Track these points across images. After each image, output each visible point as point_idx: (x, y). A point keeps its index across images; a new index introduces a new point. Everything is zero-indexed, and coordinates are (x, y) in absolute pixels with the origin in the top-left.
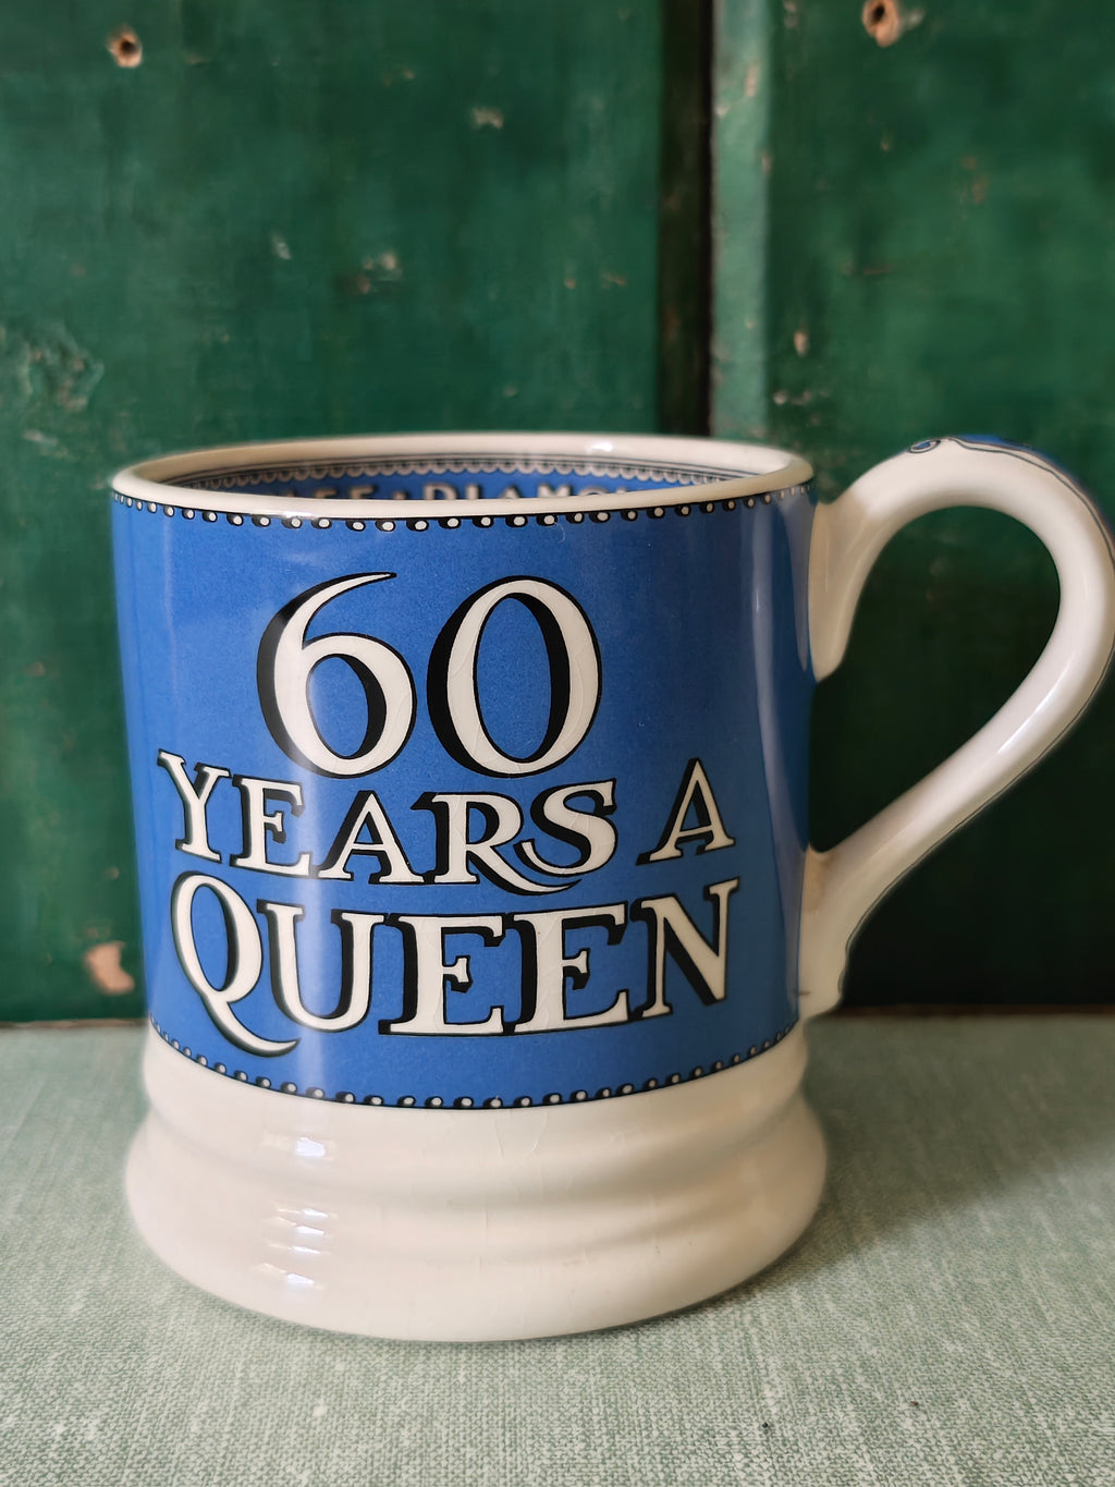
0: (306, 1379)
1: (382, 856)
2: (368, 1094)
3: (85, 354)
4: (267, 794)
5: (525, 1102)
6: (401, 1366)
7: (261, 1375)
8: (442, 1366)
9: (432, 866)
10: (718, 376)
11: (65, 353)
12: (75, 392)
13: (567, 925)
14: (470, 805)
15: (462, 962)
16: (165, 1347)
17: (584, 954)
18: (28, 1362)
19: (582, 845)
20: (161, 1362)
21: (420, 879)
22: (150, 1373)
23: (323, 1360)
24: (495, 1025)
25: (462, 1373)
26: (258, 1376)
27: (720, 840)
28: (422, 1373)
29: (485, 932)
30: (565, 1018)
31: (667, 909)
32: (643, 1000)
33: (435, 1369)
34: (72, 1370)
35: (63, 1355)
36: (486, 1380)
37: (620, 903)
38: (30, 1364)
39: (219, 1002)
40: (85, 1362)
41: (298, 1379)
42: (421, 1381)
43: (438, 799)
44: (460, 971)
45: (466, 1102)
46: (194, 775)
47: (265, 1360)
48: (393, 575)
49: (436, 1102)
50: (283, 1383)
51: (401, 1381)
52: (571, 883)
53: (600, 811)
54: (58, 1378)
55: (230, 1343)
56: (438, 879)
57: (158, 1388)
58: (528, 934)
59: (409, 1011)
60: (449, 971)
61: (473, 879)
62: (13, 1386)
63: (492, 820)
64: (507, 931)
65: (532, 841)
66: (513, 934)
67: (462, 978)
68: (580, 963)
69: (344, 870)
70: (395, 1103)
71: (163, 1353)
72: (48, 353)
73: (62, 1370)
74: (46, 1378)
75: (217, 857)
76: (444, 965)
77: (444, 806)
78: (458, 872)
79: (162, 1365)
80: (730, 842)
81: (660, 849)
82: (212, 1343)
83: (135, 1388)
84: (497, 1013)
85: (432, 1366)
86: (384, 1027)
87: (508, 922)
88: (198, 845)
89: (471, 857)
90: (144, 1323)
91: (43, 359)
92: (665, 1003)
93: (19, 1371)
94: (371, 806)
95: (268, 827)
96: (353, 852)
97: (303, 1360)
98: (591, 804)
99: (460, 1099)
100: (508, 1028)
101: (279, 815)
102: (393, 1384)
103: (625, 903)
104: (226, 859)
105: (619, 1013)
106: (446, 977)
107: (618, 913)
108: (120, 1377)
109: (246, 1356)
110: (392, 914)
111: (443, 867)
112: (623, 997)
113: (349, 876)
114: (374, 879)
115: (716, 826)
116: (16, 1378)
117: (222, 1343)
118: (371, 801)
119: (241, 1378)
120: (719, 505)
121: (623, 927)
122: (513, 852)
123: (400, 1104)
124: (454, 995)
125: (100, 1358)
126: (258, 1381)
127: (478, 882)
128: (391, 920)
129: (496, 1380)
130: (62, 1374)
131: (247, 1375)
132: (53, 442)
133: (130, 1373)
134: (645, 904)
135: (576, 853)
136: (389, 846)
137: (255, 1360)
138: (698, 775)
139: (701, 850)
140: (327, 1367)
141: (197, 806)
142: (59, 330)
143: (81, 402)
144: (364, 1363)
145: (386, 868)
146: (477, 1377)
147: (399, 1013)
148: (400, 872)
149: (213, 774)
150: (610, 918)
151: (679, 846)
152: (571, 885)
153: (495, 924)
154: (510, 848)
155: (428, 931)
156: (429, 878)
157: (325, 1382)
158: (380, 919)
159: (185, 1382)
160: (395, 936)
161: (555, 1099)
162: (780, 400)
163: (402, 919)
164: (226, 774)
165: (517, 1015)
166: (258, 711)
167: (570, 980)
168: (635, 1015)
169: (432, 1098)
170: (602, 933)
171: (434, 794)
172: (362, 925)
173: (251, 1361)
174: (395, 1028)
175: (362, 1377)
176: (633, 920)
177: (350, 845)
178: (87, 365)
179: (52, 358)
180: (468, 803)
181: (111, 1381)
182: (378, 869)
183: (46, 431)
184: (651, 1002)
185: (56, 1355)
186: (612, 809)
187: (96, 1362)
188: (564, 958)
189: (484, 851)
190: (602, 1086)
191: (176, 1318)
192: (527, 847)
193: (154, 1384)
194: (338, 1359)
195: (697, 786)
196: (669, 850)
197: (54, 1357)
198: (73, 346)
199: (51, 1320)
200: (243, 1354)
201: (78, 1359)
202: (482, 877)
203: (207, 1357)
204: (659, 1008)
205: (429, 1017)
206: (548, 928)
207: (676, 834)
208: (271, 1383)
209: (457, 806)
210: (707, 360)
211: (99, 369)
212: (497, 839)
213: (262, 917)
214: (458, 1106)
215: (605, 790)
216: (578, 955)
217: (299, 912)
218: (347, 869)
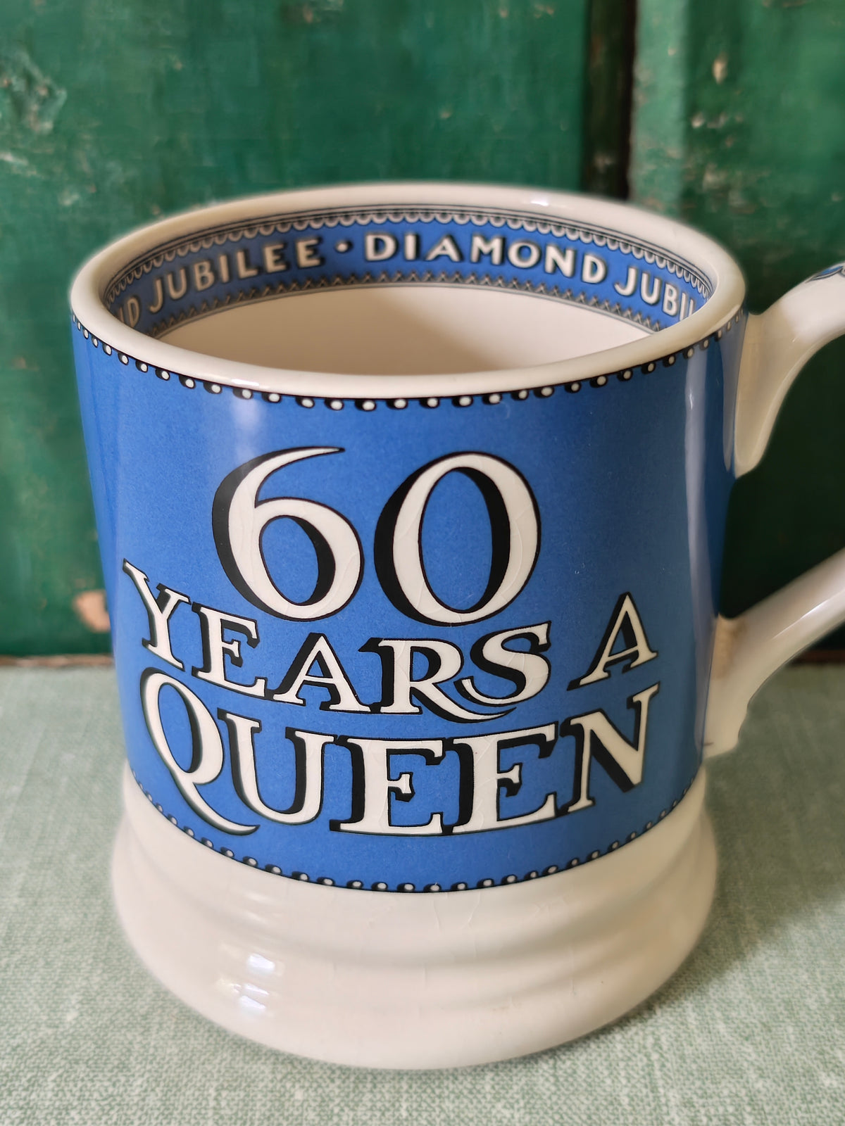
0: (270, 1110)
1: (333, 689)
2: (320, 876)
3: (48, 81)
4: (225, 624)
5: (461, 886)
6: (352, 1095)
7: (232, 1103)
8: (387, 1096)
9: (378, 698)
10: (640, 97)
11: (30, 80)
12: (41, 116)
13: (502, 745)
14: (413, 649)
15: (406, 778)
16: (149, 1067)
17: (517, 768)
18: (33, 1083)
19: (518, 679)
20: (145, 1085)
21: (367, 709)
22: (136, 1099)
23: (284, 1087)
24: (435, 827)
25: (405, 1105)
26: (228, 1105)
27: (645, 654)
28: (369, 1104)
29: (428, 754)
30: (499, 819)
31: (594, 723)
32: (569, 798)
33: (380, 1100)
34: (68, 1095)
35: (60, 1076)
36: (425, 1115)
37: (552, 724)
38: (33, 1085)
39: (187, 781)
40: (80, 1084)
41: (263, 1109)
42: (369, 1114)
43: (384, 643)
44: (404, 785)
45: (409, 887)
46: (157, 593)
47: (235, 1084)
48: (342, 450)
49: (382, 886)
50: (250, 1114)
51: (351, 1114)
52: (507, 711)
53: (535, 648)
54: (57, 1104)
55: (203, 1064)
56: (384, 709)
57: (144, 1118)
58: (466, 756)
59: (358, 813)
60: (394, 784)
61: (416, 710)
62: (19, 1113)
63: (434, 662)
64: (447, 752)
65: (472, 678)
66: (453, 756)
67: (406, 789)
68: (514, 776)
69: (297, 696)
70: (345, 885)
71: (147, 1075)
72: (14, 80)
73: (60, 1094)
74: (47, 1103)
75: (180, 665)
76: (389, 779)
77: (390, 651)
78: (401, 703)
79: (145, 1091)
80: (654, 655)
81: (590, 673)
82: (188, 1063)
83: (124, 1118)
84: (437, 818)
85: (379, 1096)
86: (335, 826)
87: (448, 745)
88: (163, 649)
89: (414, 693)
90: (129, 1036)
91: (10, 85)
92: (589, 798)
93: (24, 1094)
94: (321, 646)
95: (225, 651)
96: (305, 682)
97: (266, 1087)
98: (527, 644)
99: (404, 885)
100: (447, 830)
101: (236, 644)
102: (345, 1118)
103: (556, 723)
104: (188, 669)
105: (548, 811)
106: (391, 789)
107: (549, 732)
108: (109, 1104)
109: (217, 1080)
110: (341, 736)
111: (388, 698)
112: (551, 798)
113: (301, 702)
114: (325, 706)
115: (641, 646)
116: (21, 1103)
117: (197, 1063)
118: (322, 641)
119: (214, 1108)
120: (660, 364)
121: (553, 743)
122: (455, 687)
123: (349, 886)
124: (397, 804)
125: (92, 1080)
126: (229, 1112)
127: (421, 712)
128: (341, 741)
129: (434, 1114)
130: (61, 1100)
131: (219, 1104)
132: (24, 162)
133: (118, 1099)
134: (574, 722)
135: (512, 686)
136: (338, 680)
137: (226, 1085)
138: (627, 606)
139: (627, 668)
140: (287, 1095)
141: (161, 619)
142: (25, 58)
143: (48, 125)
144: (320, 1091)
145: (336, 698)
146: (417, 1110)
147: (348, 816)
148: (348, 701)
149: (174, 598)
150: (543, 736)
151: (607, 669)
152: (507, 712)
153: (436, 747)
154: (451, 685)
155: (374, 753)
156: (375, 708)
157: (286, 1114)
158: (331, 739)
159: (166, 1112)
160: (345, 754)
161: (488, 883)
162: (697, 124)
163: (350, 741)
164: (186, 600)
165: (455, 819)
166: (214, 554)
167: (504, 790)
168: (561, 811)
169: (379, 883)
170: (535, 749)
171: (380, 640)
172: (314, 744)
173: (222, 1086)
174: (344, 827)
175: (318, 1109)
176: (563, 736)
177: (302, 677)
178: (50, 91)
179: (19, 85)
180: (412, 648)
181: (103, 1110)
182: (328, 698)
183: (15, 151)
184: (576, 798)
185: (54, 1076)
186: (546, 647)
187: (89, 1084)
188: (499, 772)
189: (427, 687)
190: (530, 870)
191: (158, 1031)
192: (467, 684)
193: (139, 1113)
194: (297, 1085)
195: (627, 616)
196: (599, 673)
197: (52, 1078)
198: (36, 72)
199: (50, 1031)
200: (216, 1076)
201: (74, 1080)
202: (424, 708)
203: (185, 1081)
204: (584, 802)
205: (375, 819)
206: (484, 750)
207: (605, 658)
208: (240, 1114)
209: (402, 651)
210: (629, 81)
211: (62, 94)
212: (439, 677)
213: (222, 723)
214: (401, 889)
215: (541, 632)
216: (511, 769)
217: (256, 725)
218: (299, 696)
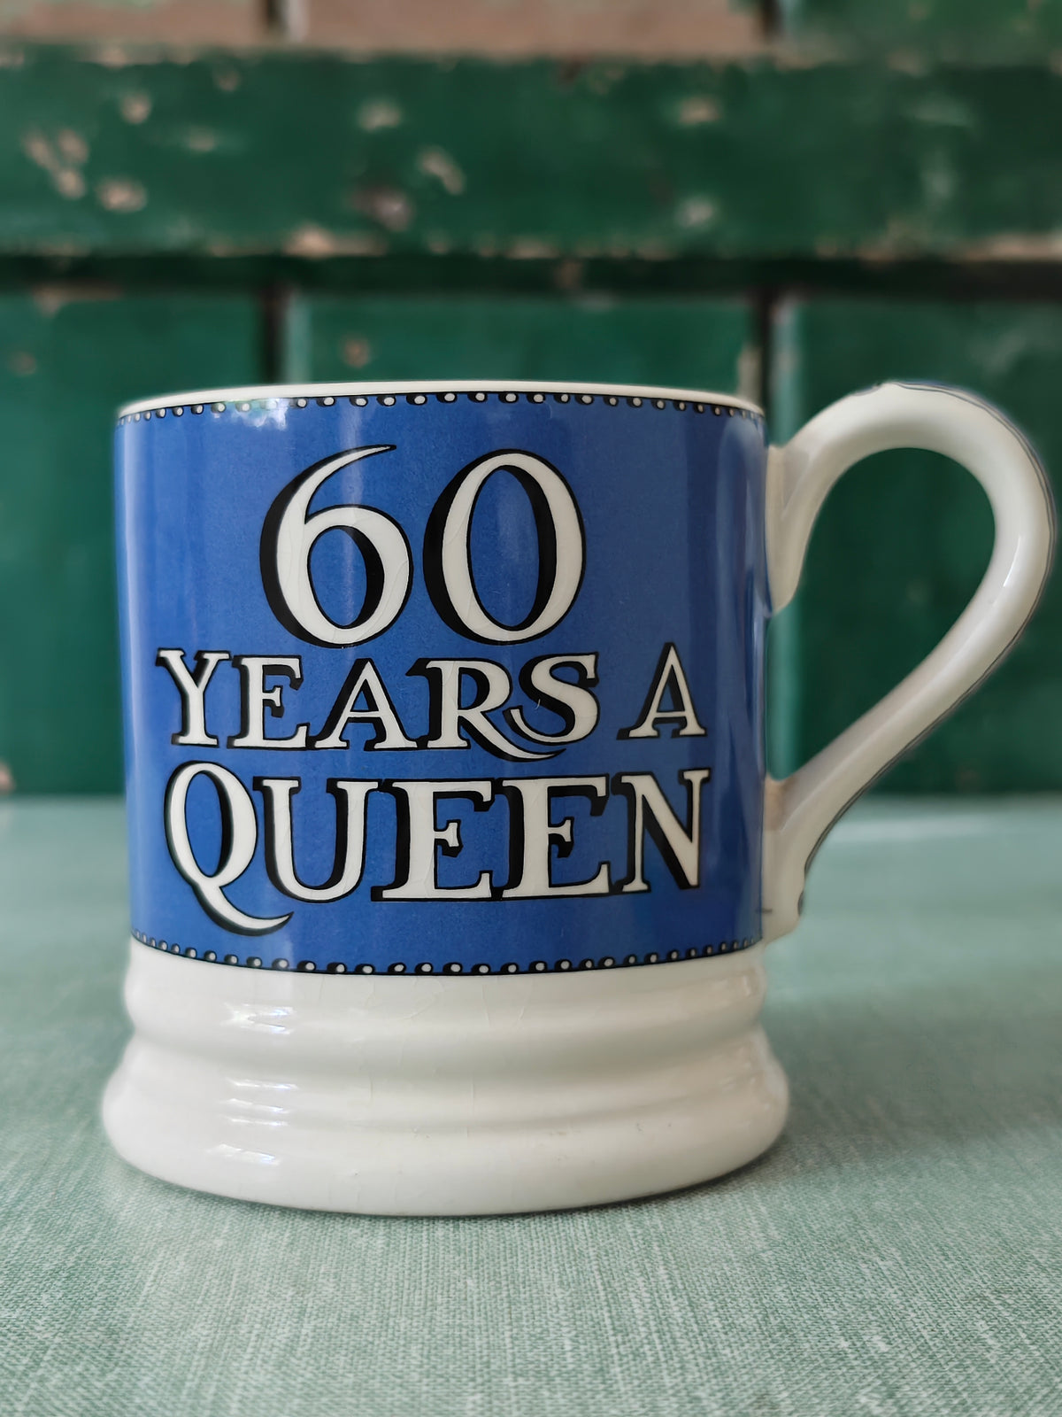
1: (378, 723)
2: (358, 963)
4: (267, 670)
5: (512, 969)
9: (425, 732)
13: (553, 792)
14: (462, 671)
15: (453, 827)
17: (568, 823)
19: (566, 715)
21: (413, 744)
24: (483, 890)
27: (693, 728)
29: (476, 796)
30: (551, 885)
31: (644, 787)
32: (623, 874)
37: (602, 776)
39: (211, 889)
43: (432, 664)
44: (450, 836)
45: (455, 968)
46: (193, 664)
48: (393, 447)
49: (426, 968)
52: (557, 751)
53: (584, 683)
56: (431, 744)
58: (516, 798)
59: (401, 877)
60: (441, 835)
61: (463, 744)
63: (483, 686)
64: (496, 796)
65: (520, 708)
66: (503, 799)
67: (453, 842)
68: (564, 831)
69: (341, 739)
70: (385, 971)
75: (213, 742)
76: (436, 829)
77: (438, 672)
78: (450, 737)
80: (701, 731)
81: (638, 727)
84: (486, 877)
86: (376, 894)
87: (497, 788)
88: (196, 734)
89: (463, 723)
92: (644, 881)
94: (368, 674)
95: (266, 703)
96: (349, 720)
98: (575, 675)
99: (450, 965)
100: (496, 892)
101: (278, 690)
103: (607, 776)
104: (223, 741)
105: (600, 885)
106: (438, 842)
107: (600, 785)
110: (386, 780)
111: (436, 732)
112: (604, 868)
113: (344, 744)
114: (369, 746)
115: (689, 713)
118: (368, 667)
121: (605, 799)
122: (499, 717)
123: (391, 971)
124: (443, 859)
127: (469, 747)
128: (385, 786)
134: (626, 779)
135: (561, 723)
136: (384, 712)
138: (672, 659)
139: (676, 734)
141: (195, 694)
145: (381, 734)
147: (391, 880)
148: (394, 738)
149: (212, 658)
150: (593, 789)
151: (657, 726)
152: (557, 753)
153: (485, 789)
154: (499, 713)
155: (420, 796)
156: (422, 743)
158: (375, 785)
160: (389, 801)
161: (540, 967)
163: (396, 785)
164: (226, 656)
165: (505, 881)
166: (260, 589)
167: (555, 848)
168: (616, 887)
169: (423, 964)
170: (586, 803)
171: (429, 660)
172: (356, 793)
174: (387, 894)
176: (615, 793)
177: (347, 713)
180: (460, 669)
182: (373, 735)
184: (631, 878)
186: (595, 682)
188: (550, 825)
189: (475, 717)
190: (586, 957)
192: (516, 714)
195: (672, 669)
196: (646, 729)
202: (473, 742)
204: (637, 885)
205: (420, 882)
206: (534, 794)
207: (653, 714)
209: (450, 671)
212: (488, 704)
213: (258, 795)
214: (447, 971)
215: (588, 662)
216: (561, 824)
217: (295, 784)
218: (343, 737)
